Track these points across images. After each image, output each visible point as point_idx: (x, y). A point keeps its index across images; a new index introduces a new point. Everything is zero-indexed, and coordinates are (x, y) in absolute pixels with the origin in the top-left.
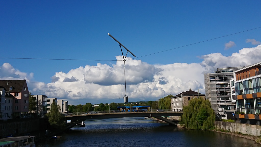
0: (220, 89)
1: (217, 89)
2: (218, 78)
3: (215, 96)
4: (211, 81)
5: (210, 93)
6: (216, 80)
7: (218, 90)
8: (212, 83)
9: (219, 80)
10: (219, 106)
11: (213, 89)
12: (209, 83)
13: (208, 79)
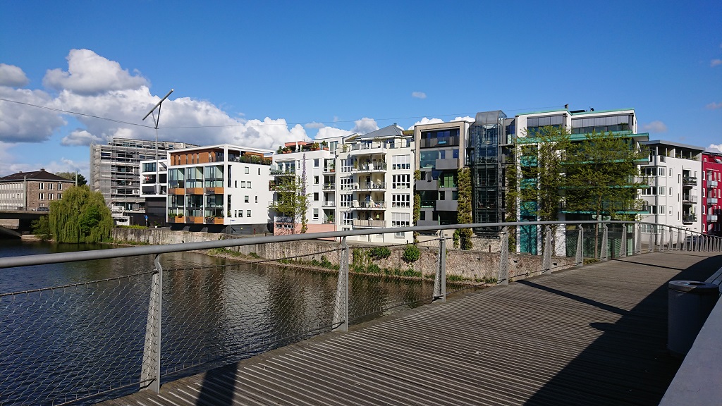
0: (117, 174)
1: (113, 173)
2: (116, 155)
3: (109, 185)
4: (102, 158)
5: (98, 180)
6: (113, 159)
7: (115, 175)
8: (104, 162)
9: (117, 159)
10: (113, 203)
11: (106, 173)
12: (98, 161)
13: (98, 154)
